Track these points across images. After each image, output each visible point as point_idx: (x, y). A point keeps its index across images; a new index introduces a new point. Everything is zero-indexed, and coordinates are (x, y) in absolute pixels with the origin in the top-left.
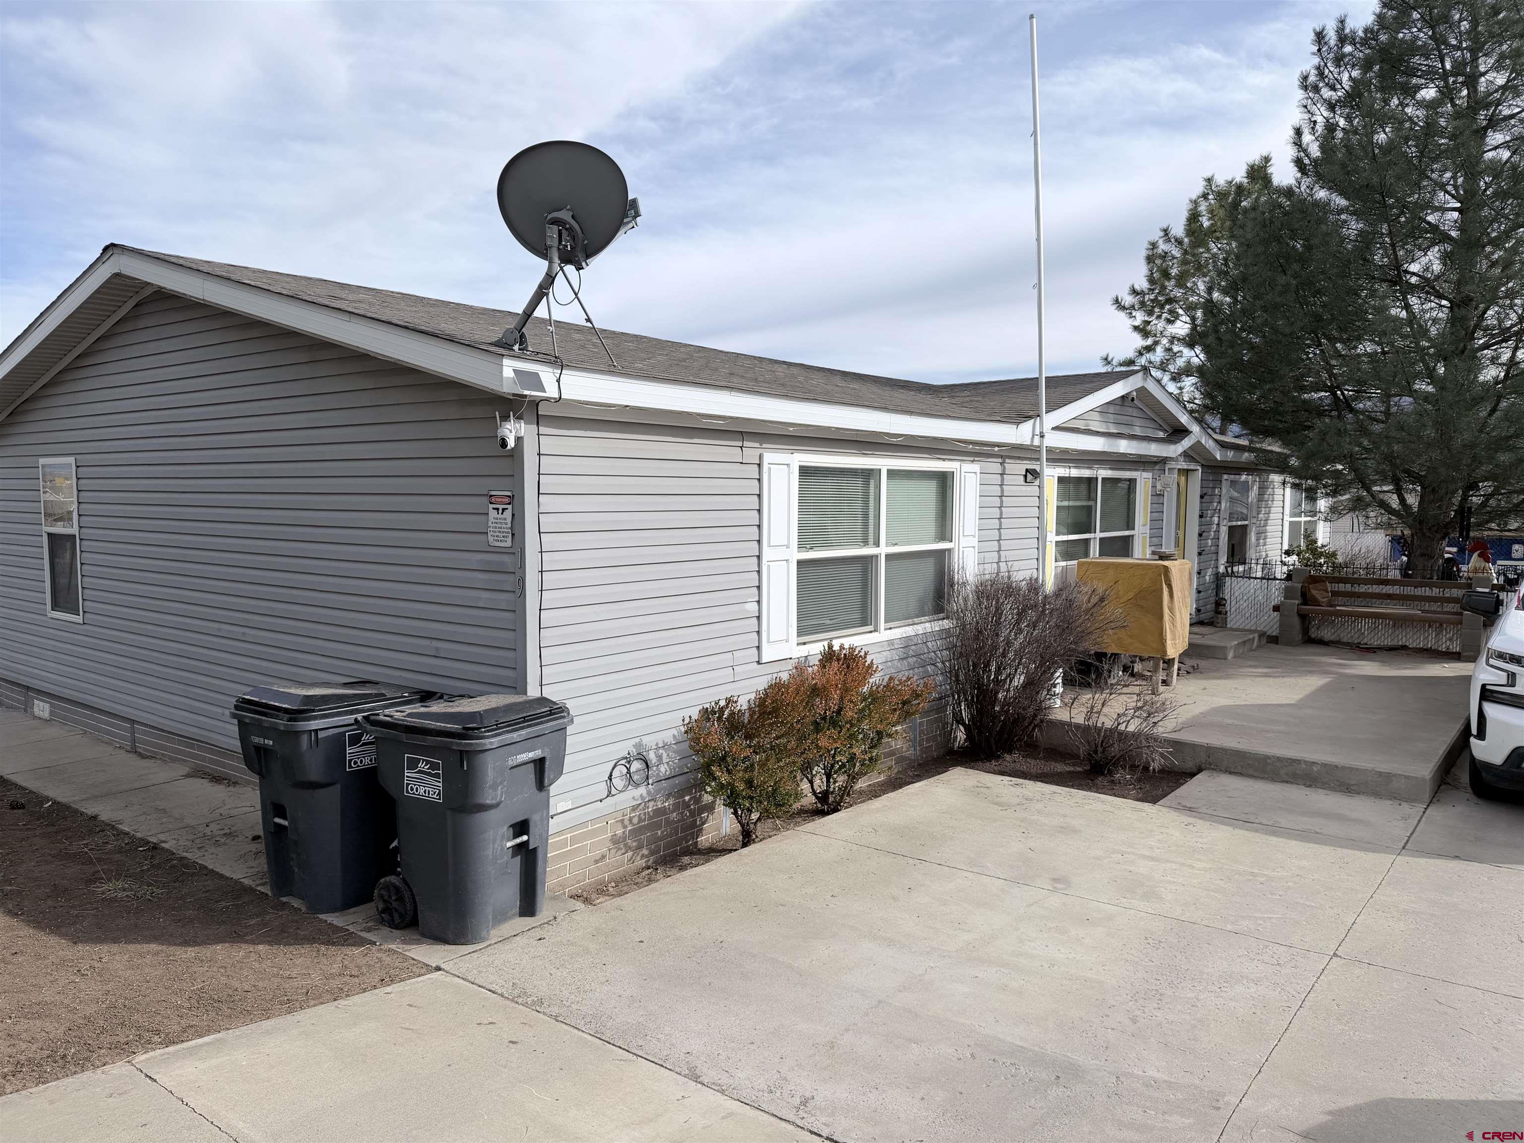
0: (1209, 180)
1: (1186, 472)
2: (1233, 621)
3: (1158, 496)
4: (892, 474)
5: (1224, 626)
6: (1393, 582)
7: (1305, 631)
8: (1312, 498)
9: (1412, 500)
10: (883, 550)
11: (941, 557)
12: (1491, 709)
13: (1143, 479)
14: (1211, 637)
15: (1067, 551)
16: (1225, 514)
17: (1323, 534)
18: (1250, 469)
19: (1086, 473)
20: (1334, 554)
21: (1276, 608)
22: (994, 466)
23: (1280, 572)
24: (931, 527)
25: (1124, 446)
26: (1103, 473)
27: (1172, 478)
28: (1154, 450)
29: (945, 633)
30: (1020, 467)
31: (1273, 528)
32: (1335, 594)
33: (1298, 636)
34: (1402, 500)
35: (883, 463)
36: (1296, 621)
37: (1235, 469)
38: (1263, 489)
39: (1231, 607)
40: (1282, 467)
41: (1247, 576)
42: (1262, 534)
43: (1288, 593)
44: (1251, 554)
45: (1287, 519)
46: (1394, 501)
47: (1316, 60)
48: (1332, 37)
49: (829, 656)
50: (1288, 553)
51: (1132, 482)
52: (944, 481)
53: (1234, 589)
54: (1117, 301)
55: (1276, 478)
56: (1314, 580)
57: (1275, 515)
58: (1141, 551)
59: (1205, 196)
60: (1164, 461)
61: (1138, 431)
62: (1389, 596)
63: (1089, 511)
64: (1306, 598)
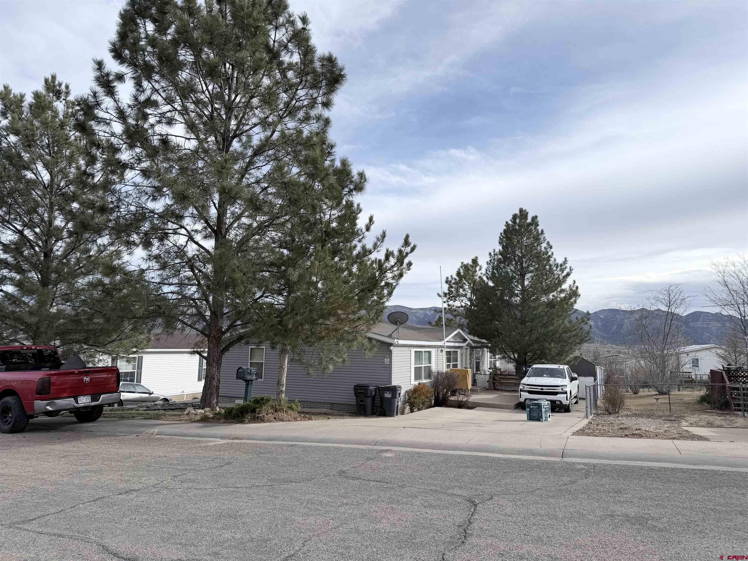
0: (462, 263)
1: (466, 349)
2: (479, 385)
3: (462, 354)
4: (425, 352)
5: (476, 385)
6: (514, 375)
7: (494, 387)
8: (494, 355)
9: (516, 356)
10: (423, 366)
11: (430, 367)
12: (522, 393)
13: (459, 351)
14: (475, 388)
15: (448, 366)
16: (475, 358)
17: (498, 364)
18: (480, 347)
19: (450, 350)
20: (500, 369)
21: (488, 381)
22: (436, 349)
23: (489, 373)
24: (428, 362)
25: (457, 344)
26: (453, 350)
27: (464, 350)
28: (461, 345)
29: (430, 382)
30: (440, 349)
31: (485, 362)
32: (500, 378)
33: (493, 388)
34: (514, 356)
35: (423, 350)
36: (492, 384)
37: (476, 347)
38: (483, 352)
39: (477, 381)
40: (487, 347)
41: (481, 374)
42: (483, 363)
43: (490, 378)
44: (481, 369)
45: (489, 360)
46: (512, 356)
47: (490, 259)
48: (492, 253)
49: (420, 384)
50: (490, 369)
51: (457, 351)
52: (430, 353)
53: (477, 377)
54: (438, 294)
55: (486, 350)
56: (495, 375)
57: (486, 359)
58: (459, 367)
59: (461, 267)
60: (462, 347)
61: (458, 341)
62: (512, 379)
63: (450, 358)
64: (494, 379)
